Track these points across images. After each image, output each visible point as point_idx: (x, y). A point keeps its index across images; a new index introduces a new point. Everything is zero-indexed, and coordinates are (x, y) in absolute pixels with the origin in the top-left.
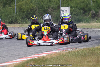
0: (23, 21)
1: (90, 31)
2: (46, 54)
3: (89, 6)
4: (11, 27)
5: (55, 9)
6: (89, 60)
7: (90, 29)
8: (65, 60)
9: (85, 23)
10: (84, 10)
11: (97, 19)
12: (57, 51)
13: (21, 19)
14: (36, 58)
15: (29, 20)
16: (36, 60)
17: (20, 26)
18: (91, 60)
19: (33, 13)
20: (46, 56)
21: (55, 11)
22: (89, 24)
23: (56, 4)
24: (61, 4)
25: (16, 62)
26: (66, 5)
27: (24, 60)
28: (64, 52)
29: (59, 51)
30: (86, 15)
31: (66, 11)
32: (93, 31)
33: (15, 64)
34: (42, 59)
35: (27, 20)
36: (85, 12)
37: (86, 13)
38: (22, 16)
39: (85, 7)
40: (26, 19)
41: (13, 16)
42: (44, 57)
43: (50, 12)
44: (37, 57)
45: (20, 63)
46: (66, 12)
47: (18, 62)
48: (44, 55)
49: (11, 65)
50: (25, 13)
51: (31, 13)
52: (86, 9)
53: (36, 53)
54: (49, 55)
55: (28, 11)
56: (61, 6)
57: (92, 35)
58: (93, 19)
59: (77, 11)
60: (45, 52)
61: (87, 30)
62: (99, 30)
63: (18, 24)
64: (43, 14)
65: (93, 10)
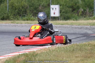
0: (14, 18)
1: (78, 28)
2: (36, 50)
3: (78, 4)
4: (3, 24)
5: (45, 7)
6: (77, 55)
7: (78, 26)
8: (55, 55)
9: (73, 20)
10: (73, 8)
11: (85, 17)
12: (47, 47)
13: (13, 16)
14: (27, 53)
15: (20, 17)
16: (27, 55)
17: (12, 22)
18: (79, 56)
19: (24, 10)
22: (77, 21)
23: (46, 2)
24: (51, 2)
25: (8, 57)
26: (56, 4)
27: (15, 55)
28: (54, 48)
29: (49, 47)
30: (74, 13)
31: (56, 8)
33: (7, 58)
34: (32, 54)
35: (19, 16)
36: (73, 10)
37: (75, 11)
38: (14, 13)
39: (74, 5)
40: (18, 15)
42: (34, 52)
43: (40, 9)
44: (28, 51)
45: (12, 57)
46: (56, 10)
47: (10, 57)
49: (3, 59)
50: (17, 10)
51: (23, 10)
52: (75, 7)
54: (39, 50)
55: (19, 8)
56: (51, 4)
57: (80, 32)
58: (81, 17)
59: (66, 9)
61: (76, 27)
62: (87, 27)
63: (10, 20)
64: (34, 12)
65: (81, 8)
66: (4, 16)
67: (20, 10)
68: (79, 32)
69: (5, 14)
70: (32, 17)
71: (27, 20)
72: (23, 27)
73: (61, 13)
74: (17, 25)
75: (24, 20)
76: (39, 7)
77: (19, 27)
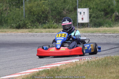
0: (32, 25)
1: (113, 37)
2: (60, 64)
3: (111, 7)
4: (18, 33)
5: (71, 11)
6: (112, 70)
7: (113, 34)
8: (83, 71)
9: (107, 27)
10: (106, 12)
12: (74, 61)
13: (30, 23)
14: (48, 69)
15: (40, 24)
16: (49, 71)
17: (29, 31)
18: (114, 71)
19: (45, 16)
20: (61, 66)
21: (70, 13)
22: (111, 28)
23: (72, 4)
24: (78, 5)
25: (24, 74)
26: (84, 7)
27: (34, 72)
28: (82, 62)
29: (76, 60)
30: (107, 18)
31: (84, 13)
32: (116, 36)
33: (24, 76)
34: (55, 71)
35: (38, 24)
36: (106, 14)
37: (108, 15)
38: (32, 20)
39: (107, 8)
40: (36, 22)
41: (21, 19)
42: (58, 68)
43: (65, 14)
44: (50, 67)
45: (30, 74)
46: (84, 15)
47: (27, 74)
48: (58, 65)
49: (18, 77)
50: (36, 16)
51: (43, 16)
52: (108, 10)
53: (48, 63)
54: (64, 65)
55: (39, 14)
56: (78, 7)
57: (115, 41)
58: (117, 22)
59: (96, 13)
60: (60, 62)
61: (110, 35)
63: (27, 29)
64: (57, 17)
65: (116, 12)
66: (20, 24)
67: (39, 15)
68: (113, 41)
69: (21, 21)
70: (55, 24)
71: (49, 28)
72: (43, 36)
73: (91, 18)
74: (36, 35)
75: (45, 28)
76: (63, 11)
77: (38, 37)
